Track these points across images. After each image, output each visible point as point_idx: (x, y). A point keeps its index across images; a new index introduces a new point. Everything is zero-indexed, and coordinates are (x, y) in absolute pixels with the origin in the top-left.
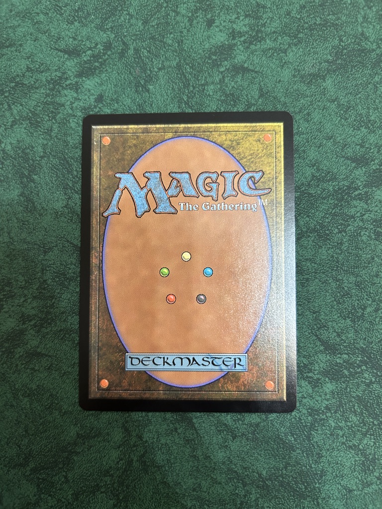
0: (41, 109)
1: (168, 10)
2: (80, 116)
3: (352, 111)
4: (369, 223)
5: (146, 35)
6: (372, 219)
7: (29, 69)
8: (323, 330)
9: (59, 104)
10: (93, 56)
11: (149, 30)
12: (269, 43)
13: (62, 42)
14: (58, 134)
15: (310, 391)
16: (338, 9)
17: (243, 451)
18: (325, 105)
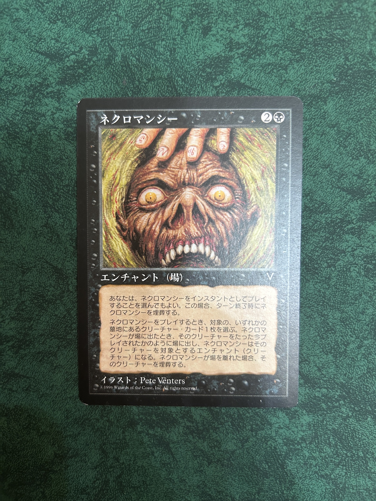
0: (20, 118)
1: (161, 13)
2: (62, 129)
3: (352, 139)
4: (360, 258)
5: (135, 40)
6: (363, 255)
7: (6, 73)
8: (304, 364)
9: (39, 114)
10: (77, 62)
11: (139, 35)
12: (269, 58)
13: (43, 44)
14: (38, 147)
15: (287, 422)
16: (347, 22)
17: (218, 476)
18: (324, 131)
